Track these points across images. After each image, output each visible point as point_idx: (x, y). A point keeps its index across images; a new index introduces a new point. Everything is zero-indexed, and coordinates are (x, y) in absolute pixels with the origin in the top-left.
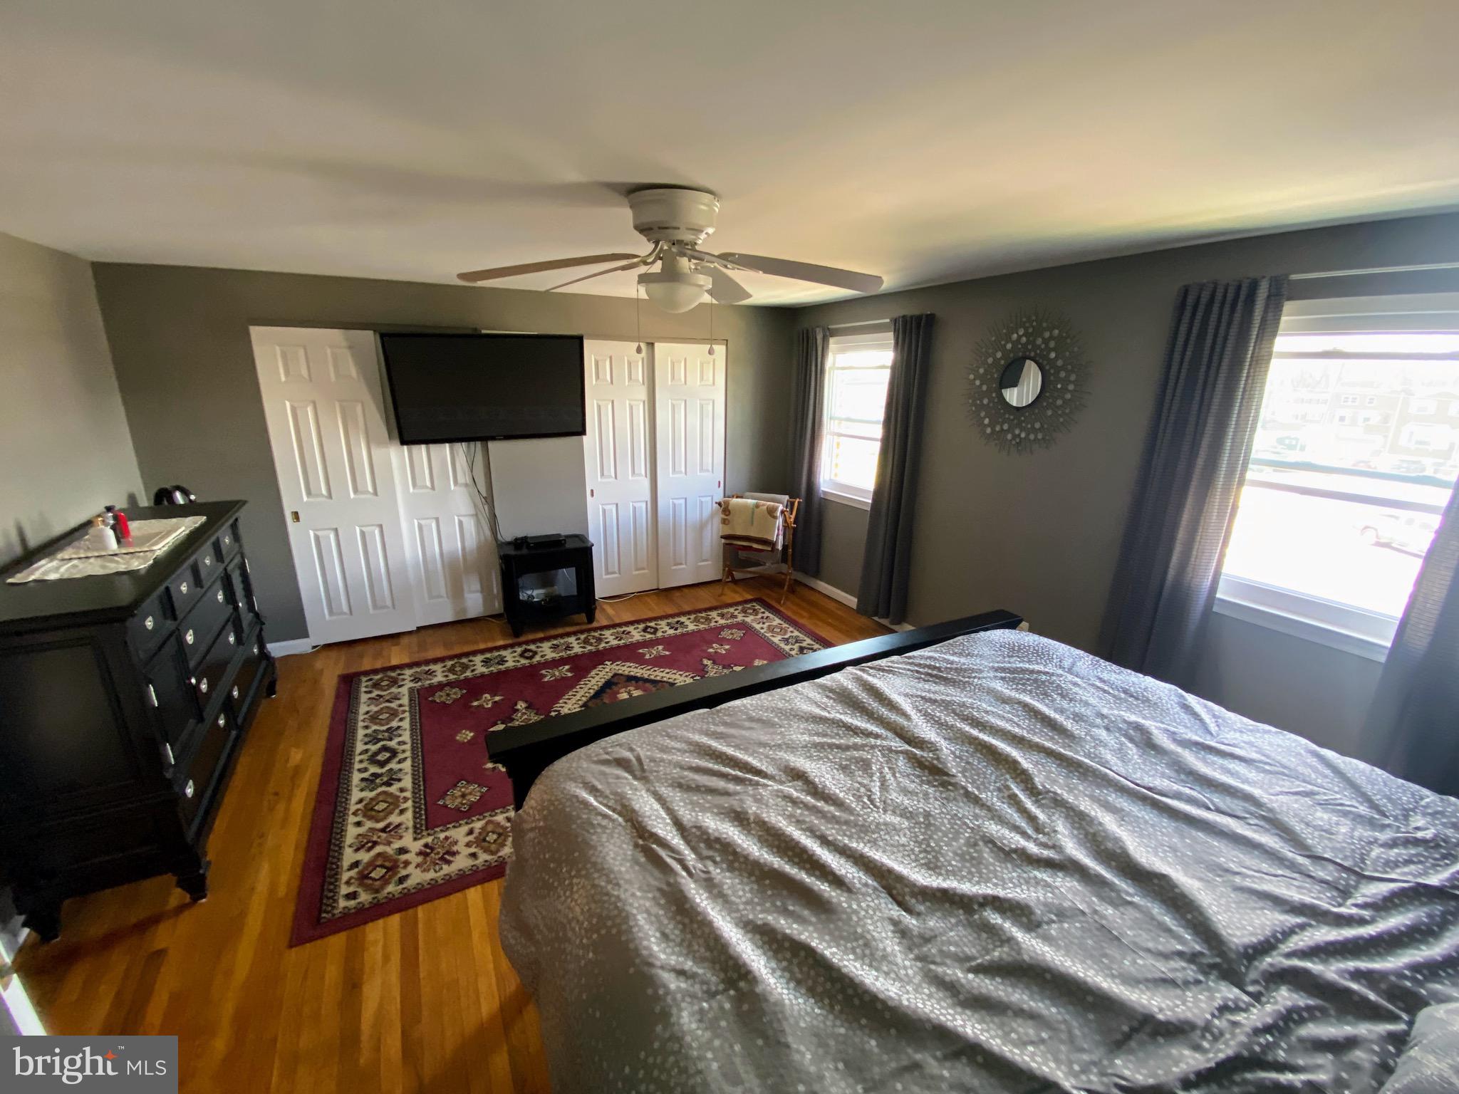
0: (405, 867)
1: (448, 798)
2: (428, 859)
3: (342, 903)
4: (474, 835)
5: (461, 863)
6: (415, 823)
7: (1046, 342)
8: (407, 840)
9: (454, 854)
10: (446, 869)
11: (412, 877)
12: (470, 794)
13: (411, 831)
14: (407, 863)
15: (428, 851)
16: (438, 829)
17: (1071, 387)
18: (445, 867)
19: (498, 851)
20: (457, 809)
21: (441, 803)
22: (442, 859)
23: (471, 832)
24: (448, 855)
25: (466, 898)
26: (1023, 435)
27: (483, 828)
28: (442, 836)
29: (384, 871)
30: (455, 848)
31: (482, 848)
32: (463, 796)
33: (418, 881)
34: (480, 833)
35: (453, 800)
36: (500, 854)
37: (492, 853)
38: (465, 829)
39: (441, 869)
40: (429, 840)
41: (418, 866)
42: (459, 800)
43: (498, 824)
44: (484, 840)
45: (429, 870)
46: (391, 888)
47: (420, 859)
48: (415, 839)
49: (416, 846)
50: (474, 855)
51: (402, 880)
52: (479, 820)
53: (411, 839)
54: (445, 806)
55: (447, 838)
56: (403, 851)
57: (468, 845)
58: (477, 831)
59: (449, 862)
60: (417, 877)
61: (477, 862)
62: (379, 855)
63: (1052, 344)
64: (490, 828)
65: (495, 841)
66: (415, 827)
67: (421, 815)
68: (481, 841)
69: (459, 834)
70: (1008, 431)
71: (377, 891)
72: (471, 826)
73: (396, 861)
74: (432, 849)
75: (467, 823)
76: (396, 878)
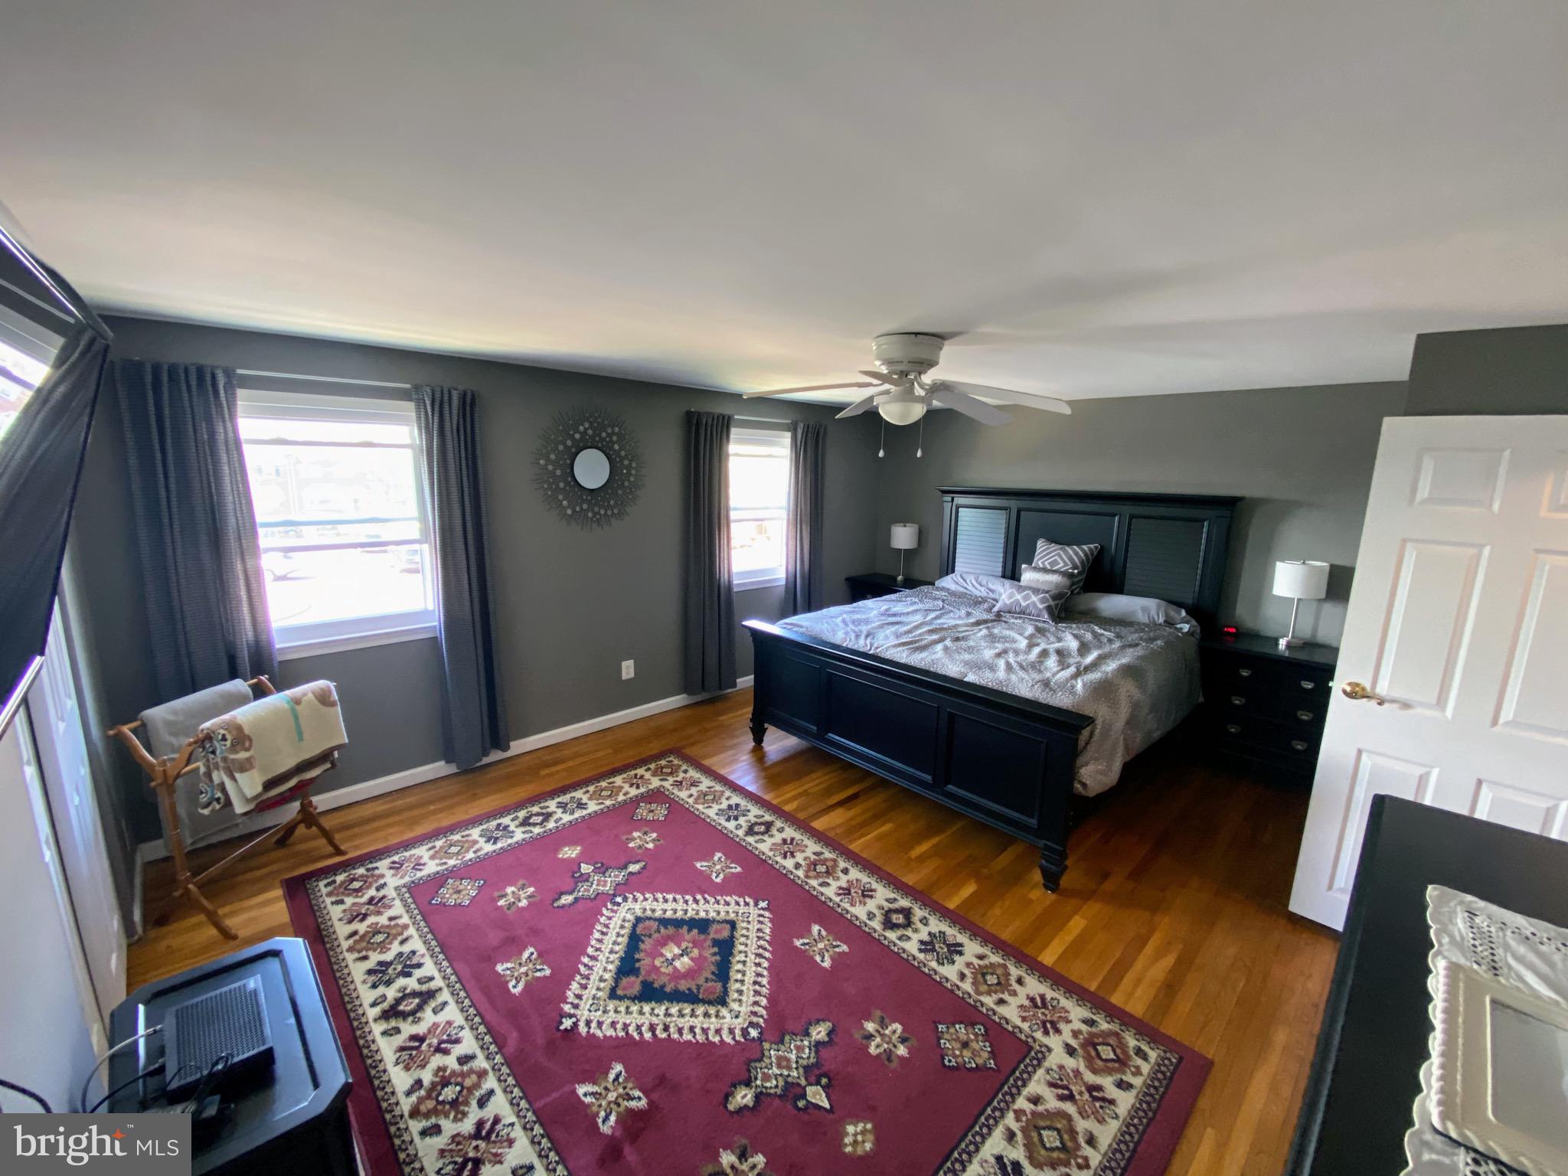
0: (1080, 1032)
1: (980, 1061)
2: (1055, 1019)
3: (1153, 1055)
4: (1001, 996)
5: (1034, 986)
6: (1035, 1069)
7: (610, 435)
8: (1057, 1057)
9: (1032, 1000)
10: (1050, 994)
11: (1080, 1017)
12: (957, 1039)
13: (1047, 1064)
14: (1076, 1034)
15: (1049, 1026)
16: (1023, 1037)
17: (633, 472)
18: (1049, 996)
19: (1000, 965)
20: (987, 1036)
21: (992, 1064)
22: (1044, 1005)
23: (1001, 1002)
24: (1038, 1003)
25: (1054, 963)
26: (602, 512)
27: (989, 993)
28: (1025, 1026)
29: (1099, 1048)
30: (1027, 1003)
31: (1008, 980)
32: (965, 1045)
33: (1079, 1009)
34: (996, 992)
35: (979, 1054)
36: (1003, 962)
37: (1005, 967)
38: (1002, 1010)
39: (1052, 999)
40: (1039, 1035)
41: (1069, 1022)
42: (974, 1045)
43: (973, 983)
44: (999, 983)
45: (1063, 1008)
46: (1105, 1026)
47: (1062, 1026)
48: (1050, 1050)
49: (1054, 1042)
50: (1020, 981)
51: (1090, 1023)
52: (982, 1005)
53: (1053, 1053)
54: (993, 1054)
55: (1024, 1019)
56: (1070, 1051)
57: (1014, 994)
58: (995, 997)
59: (1043, 997)
60: (1077, 1013)
61: (1024, 974)
62: (1095, 1071)
63: (615, 438)
64: (983, 988)
65: (992, 974)
66: (1039, 1065)
67: (1023, 1072)
68: (1003, 985)
69: (1011, 1013)
70: (588, 510)
71: (1117, 1034)
72: (994, 1007)
73: (1083, 1046)
74: (1044, 1023)
75: (995, 1013)
76: (1094, 1030)
